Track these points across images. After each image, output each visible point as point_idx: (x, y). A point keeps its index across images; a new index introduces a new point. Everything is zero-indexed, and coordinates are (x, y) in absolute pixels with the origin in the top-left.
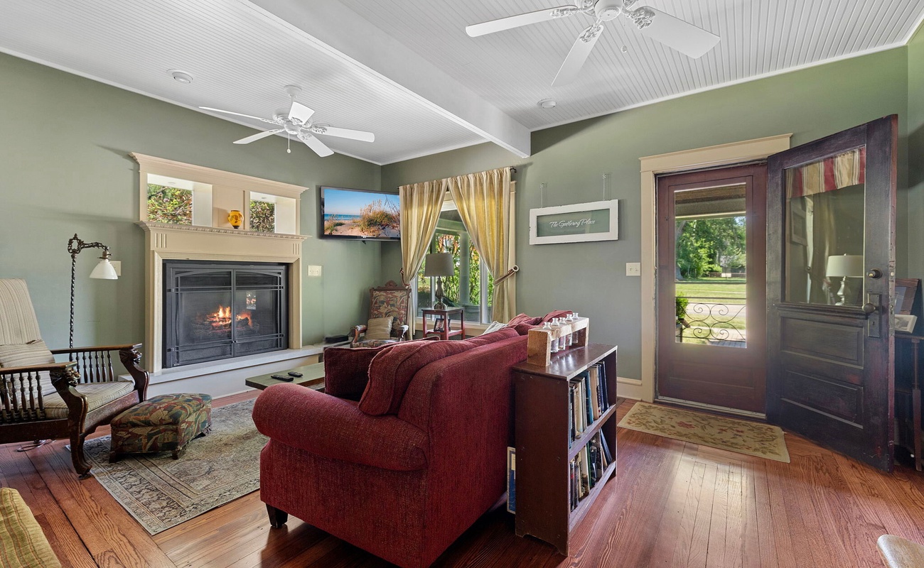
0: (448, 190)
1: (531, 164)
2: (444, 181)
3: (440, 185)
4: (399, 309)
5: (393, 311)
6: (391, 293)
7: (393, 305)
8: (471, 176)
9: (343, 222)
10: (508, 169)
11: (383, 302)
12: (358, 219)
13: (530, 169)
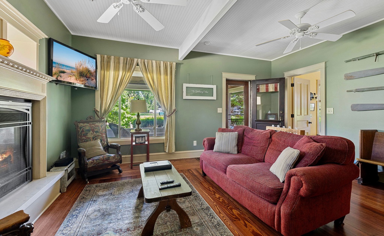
0: (138, 65)
1: (182, 64)
2: (136, 60)
3: (132, 61)
4: (102, 134)
5: (98, 136)
6: (93, 124)
7: (97, 132)
8: (154, 62)
9: (65, 70)
10: (174, 64)
11: (89, 131)
12: (74, 71)
13: (182, 66)
